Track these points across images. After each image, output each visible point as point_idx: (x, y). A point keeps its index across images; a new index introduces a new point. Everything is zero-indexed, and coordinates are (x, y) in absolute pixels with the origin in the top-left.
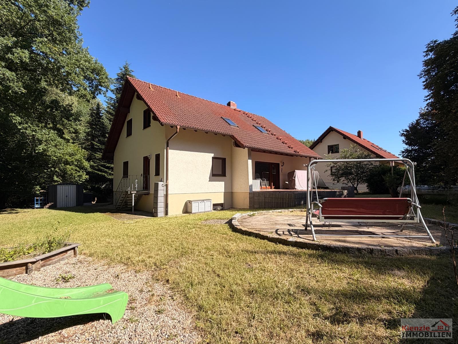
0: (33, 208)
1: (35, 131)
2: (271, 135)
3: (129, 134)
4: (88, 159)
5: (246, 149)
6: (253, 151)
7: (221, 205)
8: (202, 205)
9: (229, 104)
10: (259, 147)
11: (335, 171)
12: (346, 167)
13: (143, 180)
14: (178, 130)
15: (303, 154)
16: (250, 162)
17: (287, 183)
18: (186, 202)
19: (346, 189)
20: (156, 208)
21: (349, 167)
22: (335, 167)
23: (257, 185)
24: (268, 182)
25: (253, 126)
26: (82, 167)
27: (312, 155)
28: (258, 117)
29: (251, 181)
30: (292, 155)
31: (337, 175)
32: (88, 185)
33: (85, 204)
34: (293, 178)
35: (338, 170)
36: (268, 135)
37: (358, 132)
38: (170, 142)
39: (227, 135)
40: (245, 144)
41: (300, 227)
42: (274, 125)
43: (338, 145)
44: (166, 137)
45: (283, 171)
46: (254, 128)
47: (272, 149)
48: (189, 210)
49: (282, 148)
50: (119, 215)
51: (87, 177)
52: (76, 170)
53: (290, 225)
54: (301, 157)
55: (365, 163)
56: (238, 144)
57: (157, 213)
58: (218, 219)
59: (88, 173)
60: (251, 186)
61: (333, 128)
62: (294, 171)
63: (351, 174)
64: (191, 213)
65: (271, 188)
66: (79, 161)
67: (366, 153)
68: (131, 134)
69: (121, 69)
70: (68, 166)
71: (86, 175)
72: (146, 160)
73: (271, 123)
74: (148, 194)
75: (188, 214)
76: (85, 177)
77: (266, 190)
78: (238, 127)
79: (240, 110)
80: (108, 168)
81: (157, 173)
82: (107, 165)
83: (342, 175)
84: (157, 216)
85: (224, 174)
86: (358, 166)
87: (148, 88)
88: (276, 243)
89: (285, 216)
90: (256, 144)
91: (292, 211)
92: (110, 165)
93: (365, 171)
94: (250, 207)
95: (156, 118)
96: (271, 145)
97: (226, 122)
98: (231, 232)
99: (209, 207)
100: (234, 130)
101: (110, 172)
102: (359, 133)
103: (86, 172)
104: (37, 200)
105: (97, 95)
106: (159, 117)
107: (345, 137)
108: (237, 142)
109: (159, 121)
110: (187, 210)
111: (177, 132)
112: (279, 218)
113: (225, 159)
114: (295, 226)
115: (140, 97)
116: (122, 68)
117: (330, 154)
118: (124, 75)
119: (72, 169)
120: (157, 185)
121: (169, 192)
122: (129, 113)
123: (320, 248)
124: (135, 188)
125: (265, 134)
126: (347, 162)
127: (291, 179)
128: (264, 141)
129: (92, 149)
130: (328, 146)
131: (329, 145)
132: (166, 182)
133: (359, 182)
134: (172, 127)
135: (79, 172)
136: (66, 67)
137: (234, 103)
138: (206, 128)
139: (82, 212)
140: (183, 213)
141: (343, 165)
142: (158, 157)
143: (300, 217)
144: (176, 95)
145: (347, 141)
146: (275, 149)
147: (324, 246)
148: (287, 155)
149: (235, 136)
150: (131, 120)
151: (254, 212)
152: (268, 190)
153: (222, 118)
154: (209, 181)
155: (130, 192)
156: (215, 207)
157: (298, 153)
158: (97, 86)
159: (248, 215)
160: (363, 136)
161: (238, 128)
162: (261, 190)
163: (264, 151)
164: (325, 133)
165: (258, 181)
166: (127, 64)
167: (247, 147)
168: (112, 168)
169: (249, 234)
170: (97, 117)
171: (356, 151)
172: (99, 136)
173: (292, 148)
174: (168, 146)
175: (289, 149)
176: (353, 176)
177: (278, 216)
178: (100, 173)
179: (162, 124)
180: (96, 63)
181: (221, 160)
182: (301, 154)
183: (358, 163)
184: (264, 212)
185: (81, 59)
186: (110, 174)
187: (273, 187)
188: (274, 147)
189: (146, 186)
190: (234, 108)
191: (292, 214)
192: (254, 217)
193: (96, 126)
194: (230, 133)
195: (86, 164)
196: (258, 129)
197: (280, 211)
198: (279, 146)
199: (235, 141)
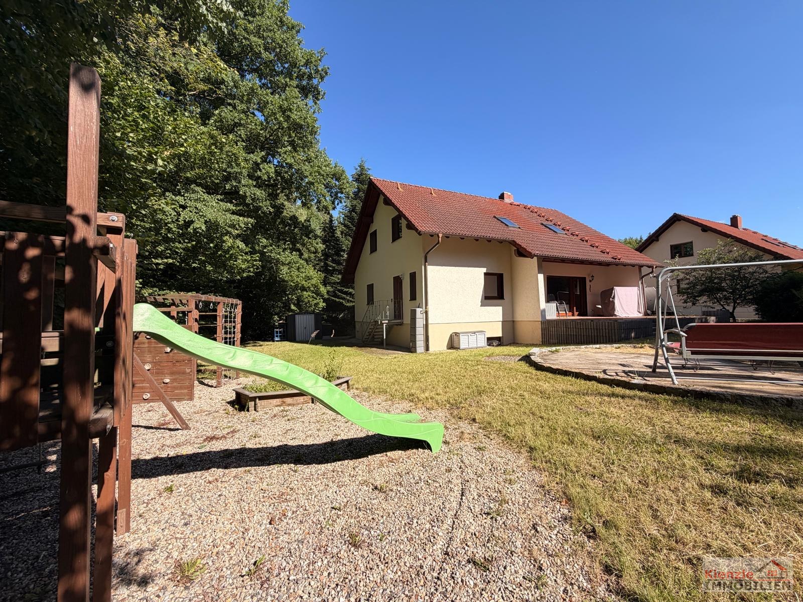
0: (274, 341)
1: (279, 254)
2: (571, 236)
3: (374, 249)
4: (325, 283)
5: (535, 258)
6: (545, 261)
7: (498, 339)
8: (473, 338)
9: (502, 197)
10: (555, 254)
11: (688, 286)
12: (710, 279)
13: (395, 307)
14: (440, 239)
15: (629, 262)
16: (541, 277)
17: (600, 307)
18: (451, 335)
19: (712, 314)
20: (414, 341)
21: (715, 278)
22: (687, 279)
23: (552, 311)
24: (568, 305)
25: (542, 224)
26: (318, 293)
27: (644, 262)
28: (547, 211)
29: (543, 304)
30: (608, 264)
31: (693, 293)
32: (324, 315)
33: (324, 337)
34: (611, 299)
35: (693, 285)
36: (566, 236)
37: (731, 218)
38: (428, 256)
39: (505, 241)
40: (533, 252)
41: (642, 368)
42: (574, 221)
43: (692, 242)
44: (424, 249)
45: (593, 289)
46: (544, 227)
47: (575, 256)
48: (455, 345)
49: (591, 254)
50: (369, 349)
51: (324, 304)
52: (313, 297)
53: (623, 365)
54: (625, 266)
55: (750, 270)
56: (522, 253)
57: (415, 347)
58: (505, 355)
59: (325, 300)
60: (543, 311)
61: (680, 216)
62: (613, 289)
63: (722, 289)
64: (459, 348)
65: (573, 315)
66: (316, 286)
67: (751, 253)
68: (376, 250)
69: (356, 169)
70: (305, 293)
71: (323, 302)
72: (398, 281)
73: (568, 217)
74: (401, 324)
75: (454, 351)
76: (322, 304)
77: (565, 318)
78: (519, 228)
79: (518, 203)
80: (346, 293)
81: (413, 297)
82: (345, 290)
83: (701, 294)
84: (415, 351)
85: (500, 296)
86: (734, 276)
87: (396, 189)
88: (611, 386)
89: (609, 353)
90: (550, 250)
91: (619, 348)
92: (347, 290)
93: (750, 284)
94: (542, 342)
95: (410, 226)
96: (573, 250)
97: (502, 222)
98: (535, 371)
99: (483, 342)
100: (514, 232)
101: (348, 298)
102: (734, 221)
103: (322, 299)
104: (277, 332)
105: (338, 204)
106: (416, 224)
107: (705, 228)
108: (521, 250)
109: (416, 230)
110: (453, 345)
111: (438, 243)
112: (599, 356)
113: (502, 274)
114: (632, 367)
115: (388, 202)
116: (357, 167)
117: (677, 259)
118: (359, 175)
119: (309, 296)
120: (414, 313)
121: (430, 321)
122: (373, 222)
123: (689, 395)
124: (386, 317)
125: (560, 235)
126: (711, 269)
127: (606, 301)
128: (561, 246)
129: (325, 270)
130: (671, 246)
131: (672, 244)
132: (426, 308)
133: (738, 304)
134: (432, 236)
135: (316, 299)
136: (309, 177)
137: (509, 194)
138: (475, 234)
139: (328, 346)
140: (448, 349)
141: (703, 275)
142: (413, 276)
143: (636, 355)
144: (431, 193)
145: (709, 234)
146: (580, 257)
147: (697, 391)
148: (600, 264)
149: (518, 242)
150: (376, 231)
151: (558, 348)
152: (568, 318)
153: (495, 217)
154: (481, 306)
155: (381, 322)
156: (490, 342)
157: (620, 259)
158: (336, 193)
159: (549, 351)
160: (742, 224)
161: (519, 230)
162: (558, 318)
163: (563, 260)
164: (664, 225)
165: (553, 305)
166: (362, 161)
167: (536, 256)
168: (350, 294)
169: (565, 373)
170: (331, 232)
171: (731, 251)
172: (334, 255)
173: (608, 253)
174: (426, 261)
175: (603, 255)
176: (725, 293)
177: (596, 353)
178: (338, 300)
179: (420, 234)
180: (336, 167)
181: (496, 277)
182: (625, 261)
183: (736, 271)
184: (572, 347)
185: (322, 164)
186: (348, 301)
187: (576, 313)
188: (578, 253)
189: (398, 313)
190: (510, 202)
191: (618, 350)
192: (559, 354)
193: (330, 243)
194: (510, 238)
195: (323, 289)
196: (550, 229)
197: (598, 346)
198: (586, 251)
199: (518, 249)
